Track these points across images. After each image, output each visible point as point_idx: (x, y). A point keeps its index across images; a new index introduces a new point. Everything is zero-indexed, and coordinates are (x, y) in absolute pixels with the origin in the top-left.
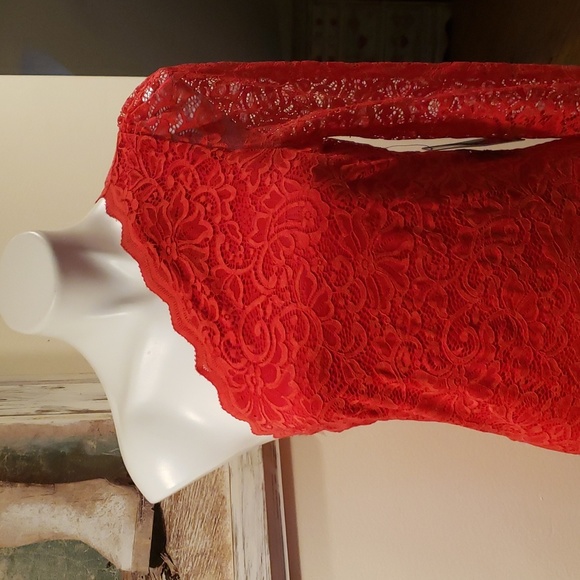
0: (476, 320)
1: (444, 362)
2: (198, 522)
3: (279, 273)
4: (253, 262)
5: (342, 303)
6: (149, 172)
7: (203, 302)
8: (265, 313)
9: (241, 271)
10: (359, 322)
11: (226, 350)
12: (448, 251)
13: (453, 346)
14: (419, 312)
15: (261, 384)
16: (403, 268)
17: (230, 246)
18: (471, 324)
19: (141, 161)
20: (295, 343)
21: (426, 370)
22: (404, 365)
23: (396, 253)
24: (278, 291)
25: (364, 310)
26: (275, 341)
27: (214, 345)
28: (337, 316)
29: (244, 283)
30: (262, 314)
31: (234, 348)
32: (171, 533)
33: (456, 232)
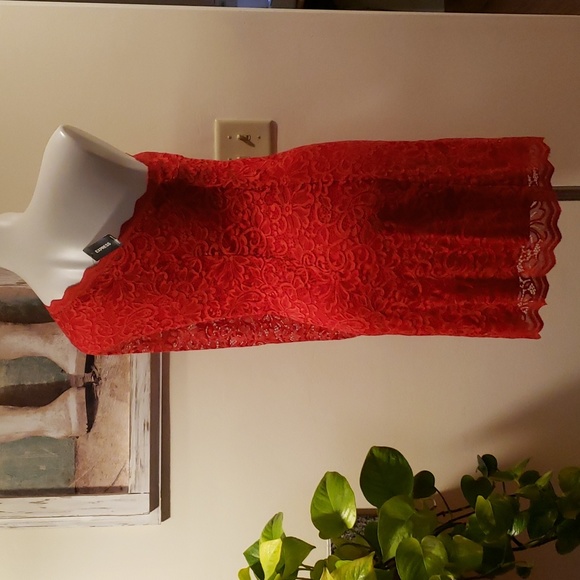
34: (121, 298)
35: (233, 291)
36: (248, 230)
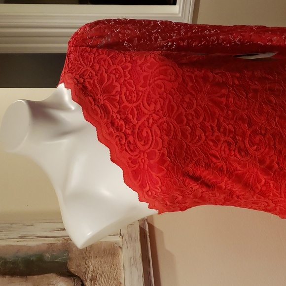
0: (263, 132)
1: (247, 153)
3: (156, 103)
4: (141, 98)
5: (190, 118)
6: (85, 64)
7: (116, 124)
8: (149, 124)
9: (135, 105)
10: (200, 128)
11: (128, 146)
12: (247, 96)
13: (251, 145)
14: (232, 125)
15: (147, 162)
16: (223, 102)
17: (129, 93)
18: (261, 133)
19: (81, 59)
20: (166, 137)
21: (237, 157)
22: (225, 154)
23: (219, 95)
24: (155, 111)
25: (203, 122)
26: (154, 138)
27: (121, 145)
28: (187, 124)
29: (137, 110)
30: (147, 125)
31: (132, 144)
33: (250, 87)
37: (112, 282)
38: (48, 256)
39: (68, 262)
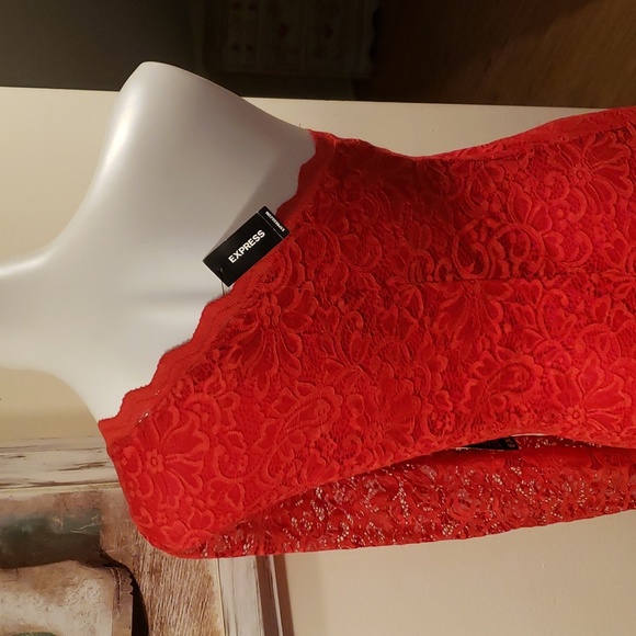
2: (183, 608)
32: (154, 620)
34: (275, 371)
35: (479, 364)
36: (504, 230)
37: (194, 576)
38: (57, 522)
39: (102, 536)
